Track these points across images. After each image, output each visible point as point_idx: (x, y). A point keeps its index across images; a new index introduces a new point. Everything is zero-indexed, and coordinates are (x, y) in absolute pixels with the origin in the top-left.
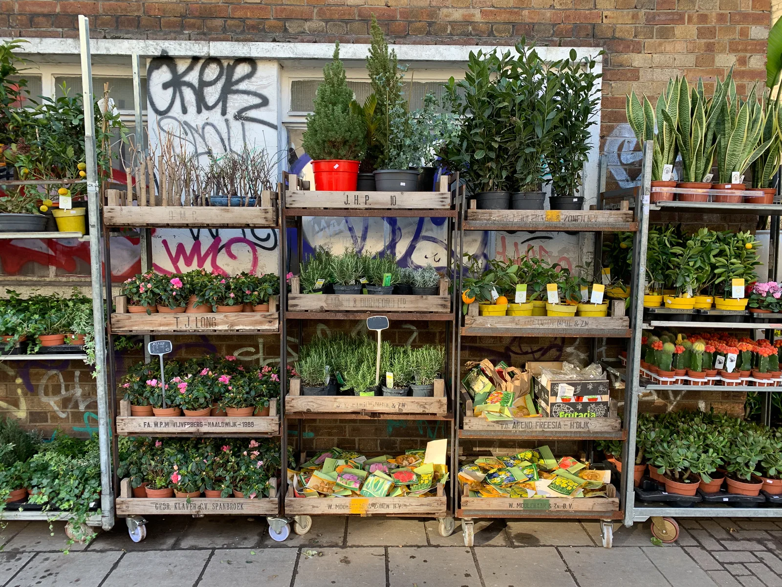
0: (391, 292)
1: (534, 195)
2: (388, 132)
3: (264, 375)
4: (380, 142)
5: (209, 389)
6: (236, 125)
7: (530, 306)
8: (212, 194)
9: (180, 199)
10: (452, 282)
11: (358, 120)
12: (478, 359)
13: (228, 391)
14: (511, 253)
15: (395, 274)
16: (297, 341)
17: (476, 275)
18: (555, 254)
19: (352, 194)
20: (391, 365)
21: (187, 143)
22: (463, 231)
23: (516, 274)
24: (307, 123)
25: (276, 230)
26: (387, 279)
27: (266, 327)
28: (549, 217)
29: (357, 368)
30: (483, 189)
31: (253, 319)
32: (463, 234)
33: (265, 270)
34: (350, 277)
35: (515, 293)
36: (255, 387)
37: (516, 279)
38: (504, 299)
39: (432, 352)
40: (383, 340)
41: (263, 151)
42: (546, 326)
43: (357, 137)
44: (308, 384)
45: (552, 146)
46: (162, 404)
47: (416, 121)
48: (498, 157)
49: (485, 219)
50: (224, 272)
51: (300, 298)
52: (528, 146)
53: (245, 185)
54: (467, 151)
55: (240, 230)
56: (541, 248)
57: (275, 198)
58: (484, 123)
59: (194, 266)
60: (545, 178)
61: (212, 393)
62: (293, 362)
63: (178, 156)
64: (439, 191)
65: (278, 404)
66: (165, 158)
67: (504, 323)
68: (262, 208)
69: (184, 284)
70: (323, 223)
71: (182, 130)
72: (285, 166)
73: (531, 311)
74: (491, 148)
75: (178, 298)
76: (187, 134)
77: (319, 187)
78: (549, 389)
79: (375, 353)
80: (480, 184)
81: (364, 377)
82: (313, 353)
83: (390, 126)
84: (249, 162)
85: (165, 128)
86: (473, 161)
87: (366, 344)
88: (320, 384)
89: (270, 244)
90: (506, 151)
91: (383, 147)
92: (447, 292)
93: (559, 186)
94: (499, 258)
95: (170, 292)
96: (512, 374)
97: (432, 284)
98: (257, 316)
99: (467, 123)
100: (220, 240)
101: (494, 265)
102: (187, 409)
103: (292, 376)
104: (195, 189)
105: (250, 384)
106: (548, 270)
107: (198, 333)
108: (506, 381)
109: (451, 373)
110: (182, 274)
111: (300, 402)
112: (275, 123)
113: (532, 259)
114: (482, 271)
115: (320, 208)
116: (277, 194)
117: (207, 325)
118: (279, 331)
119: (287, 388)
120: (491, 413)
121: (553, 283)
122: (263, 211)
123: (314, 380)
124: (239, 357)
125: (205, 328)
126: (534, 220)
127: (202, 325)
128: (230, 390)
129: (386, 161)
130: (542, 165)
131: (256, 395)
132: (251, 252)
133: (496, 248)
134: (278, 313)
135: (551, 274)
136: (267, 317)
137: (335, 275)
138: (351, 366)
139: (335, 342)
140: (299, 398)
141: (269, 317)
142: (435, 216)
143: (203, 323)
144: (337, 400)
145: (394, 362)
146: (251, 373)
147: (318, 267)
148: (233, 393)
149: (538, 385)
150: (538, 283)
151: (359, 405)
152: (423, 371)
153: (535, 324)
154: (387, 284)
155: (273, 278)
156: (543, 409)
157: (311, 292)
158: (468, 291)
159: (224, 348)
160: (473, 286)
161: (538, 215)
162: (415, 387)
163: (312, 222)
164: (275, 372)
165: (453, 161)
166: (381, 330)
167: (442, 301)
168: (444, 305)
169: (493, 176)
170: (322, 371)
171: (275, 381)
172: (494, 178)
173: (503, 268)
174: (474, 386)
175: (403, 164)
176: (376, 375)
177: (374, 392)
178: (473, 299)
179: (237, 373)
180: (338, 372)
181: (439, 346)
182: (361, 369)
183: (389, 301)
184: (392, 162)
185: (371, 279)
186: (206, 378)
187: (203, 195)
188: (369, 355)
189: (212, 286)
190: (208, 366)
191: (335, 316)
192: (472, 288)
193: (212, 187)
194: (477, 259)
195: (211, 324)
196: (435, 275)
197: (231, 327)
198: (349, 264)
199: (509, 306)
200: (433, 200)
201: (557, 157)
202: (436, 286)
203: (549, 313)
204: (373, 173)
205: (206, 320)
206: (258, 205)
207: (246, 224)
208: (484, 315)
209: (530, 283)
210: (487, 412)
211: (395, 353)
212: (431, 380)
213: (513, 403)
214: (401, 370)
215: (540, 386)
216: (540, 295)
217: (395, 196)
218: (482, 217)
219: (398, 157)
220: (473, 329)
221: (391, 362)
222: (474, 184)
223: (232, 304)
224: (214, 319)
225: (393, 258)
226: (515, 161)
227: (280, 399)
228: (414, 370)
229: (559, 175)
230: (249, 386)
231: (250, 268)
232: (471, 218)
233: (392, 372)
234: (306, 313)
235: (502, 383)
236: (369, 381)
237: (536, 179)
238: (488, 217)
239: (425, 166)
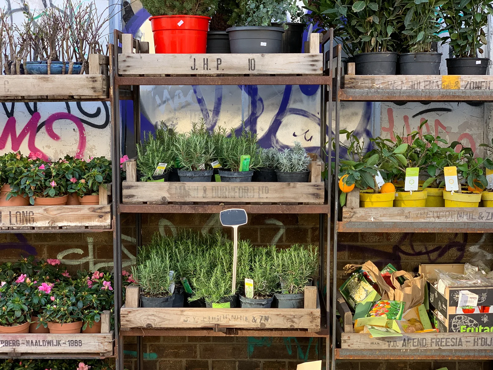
0: (250, 179)
1: (427, 57)
3: (94, 283)
5: (27, 299)
7: (423, 195)
8: (28, 60)
10: (327, 165)
12: (361, 261)
13: (50, 302)
14: (399, 129)
15: (255, 156)
16: (134, 240)
17: (356, 157)
18: (455, 130)
19: (200, 57)
20: (251, 269)
22: (339, 102)
23: (405, 155)
25: (108, 103)
26: (245, 162)
27: (95, 223)
28: (446, 84)
29: (209, 273)
30: (363, 50)
31: (79, 213)
32: (339, 106)
33: (95, 152)
34: (199, 160)
35: (404, 179)
36: (82, 297)
37: (406, 162)
38: (391, 187)
39: (302, 252)
41: (91, 6)
42: (443, 220)
44: (148, 293)
48: (381, 9)
49: (366, 87)
50: (44, 156)
51: (137, 186)
53: (68, 47)
54: (343, 2)
55: (64, 103)
56: (438, 123)
57: (105, 63)
59: (8, 149)
60: (442, 35)
61: (30, 305)
62: (130, 266)
65: (112, 318)
67: (391, 216)
68: (90, 75)
70: (166, 94)
72: (118, 24)
73: (424, 202)
77: (159, 49)
78: (447, 297)
79: (231, 254)
80: (360, 43)
81: (217, 284)
82: (153, 255)
84: (74, 19)
86: (351, 15)
87: (219, 244)
88: (163, 294)
89: (100, 120)
92: (320, 178)
93: (458, 45)
94: (384, 136)
96: (401, 280)
97: (301, 168)
98: (85, 210)
100: (39, 117)
101: (378, 144)
103: (128, 284)
104: (8, 53)
105: (77, 293)
106: (445, 150)
107: (12, 231)
108: (394, 288)
109: (326, 279)
111: (138, 316)
113: (425, 136)
114: (364, 151)
115: (160, 75)
116: (108, 58)
117: (23, 221)
118: (111, 228)
119: (122, 298)
120: (376, 328)
121: (451, 165)
122: (90, 79)
123: (155, 288)
124: (64, 260)
125: (21, 225)
126: (428, 87)
127: (17, 221)
128: (52, 301)
129: (243, 16)
130: (437, 20)
131: (85, 307)
132: (78, 131)
133: (381, 123)
134: (110, 205)
135: (450, 155)
136: (97, 211)
137: (180, 158)
138: (201, 271)
139: (181, 242)
140: (137, 311)
141: (99, 211)
142: (304, 83)
143: (18, 219)
144: (184, 313)
145: (255, 265)
146: (79, 281)
147: (159, 148)
148: (56, 305)
149: (434, 293)
150: (433, 166)
151: (211, 319)
152: (291, 276)
153: (430, 217)
154: (245, 168)
155: (103, 162)
156: (440, 322)
157: (150, 180)
158: (346, 176)
159: (45, 250)
160: (352, 170)
161: (432, 82)
162: (281, 297)
163: (152, 93)
164: (107, 279)
165: (326, 15)
166: (238, 226)
167: (314, 190)
168: (316, 195)
169: (375, 34)
170: (165, 277)
171: (108, 289)
172: (377, 36)
173: (390, 147)
174: (354, 294)
175: (263, 19)
176: (232, 281)
177: (229, 303)
178: (353, 186)
179: (61, 280)
180: (185, 279)
181: (311, 246)
182: (214, 274)
183: (248, 190)
184: (250, 17)
185: (225, 162)
186: (23, 286)
187: (17, 61)
188: (223, 258)
189: (29, 173)
190: (25, 272)
191: (181, 209)
192: (351, 173)
193: (28, 50)
194: (358, 137)
195: (28, 220)
196: (305, 157)
197: (52, 223)
198: (198, 143)
199: (397, 194)
200: (301, 63)
201: (455, 10)
202: (307, 170)
203: (446, 203)
204: (227, 31)
205: (22, 215)
206: (84, 72)
207: (69, 96)
208: (366, 206)
209: (424, 166)
210: (370, 327)
211: (255, 255)
212: (301, 287)
213: (403, 315)
214: (264, 275)
215: (436, 294)
216: (436, 180)
217: (254, 59)
218: (363, 85)
219: (257, 11)
220: (353, 223)
221: (251, 266)
222: (353, 43)
223: (54, 195)
224: (31, 214)
225: (253, 136)
226: (403, 14)
227: (114, 312)
228: (280, 276)
229: (458, 31)
230: (75, 296)
231: (76, 150)
232: (349, 86)
233: (252, 278)
234: (144, 205)
235: (389, 290)
236: (223, 289)
237: (430, 37)
238: (371, 85)
239: (292, 21)
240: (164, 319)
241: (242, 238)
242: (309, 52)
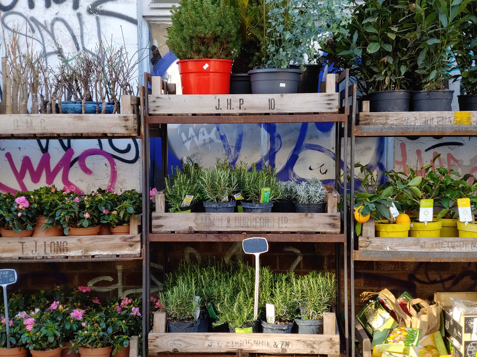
0: (270, 210)
1: (440, 94)
2: (265, 25)
3: (123, 309)
4: (255, 37)
5: (59, 325)
6: (90, 20)
7: (438, 225)
8: (63, 100)
9: (26, 106)
10: (342, 197)
11: (230, 12)
12: (376, 288)
13: (81, 328)
14: (412, 162)
15: (274, 188)
16: (162, 267)
17: (370, 189)
18: (467, 163)
19: (224, 98)
20: (272, 295)
21: (34, 41)
22: (354, 138)
23: (420, 187)
24: (172, 17)
25: (138, 140)
26: (266, 194)
27: (126, 251)
28: (458, 119)
29: (232, 299)
30: (377, 88)
31: (111, 242)
32: (354, 142)
33: (125, 185)
34: (223, 193)
35: (418, 211)
36: (112, 322)
37: (420, 194)
38: (405, 218)
39: (320, 279)
40: (262, 265)
41: (121, 49)
42: (457, 250)
43: (229, 32)
44: (175, 318)
45: (460, 37)
46: (6, 343)
47: (297, 11)
48: (395, 50)
49: (380, 123)
50: (77, 189)
51: (166, 217)
52: (431, 36)
53: (101, 89)
54: (358, 44)
55: (96, 141)
56: (450, 156)
57: (137, 103)
58: (378, 11)
59: (43, 183)
60: (453, 73)
61: (63, 330)
62: (157, 293)
63: (24, 56)
64: (324, 91)
65: (140, 343)
66: (9, 59)
67: (406, 245)
68: (122, 114)
69: (31, 204)
70: (191, 132)
71: (29, 27)
72: (147, 67)
73: (439, 232)
74: (387, 40)
75: (24, 219)
76: (33, 31)
77: (186, 91)
78: (462, 324)
79: (253, 280)
80: (374, 82)
81: (240, 309)
82: (180, 281)
83: (268, 18)
84: (106, 62)
85: (10, 25)
86: (366, 56)
87: (242, 271)
88: (189, 319)
89: (131, 155)
90: (405, 43)
91: (260, 42)
92: (336, 209)
93: (469, 83)
94: (398, 169)
95: (15, 213)
96: (418, 308)
97: (318, 200)
98: (117, 239)
99: (358, 12)
100: (72, 153)
101: (392, 176)
102: (35, 349)
103: (156, 310)
104: (44, 94)
105: (107, 319)
106: (458, 183)
107: (47, 261)
108: (411, 316)
109: (344, 306)
110: (29, 192)
111: (165, 341)
112: (134, 16)
113: (438, 169)
114: (378, 184)
115: (187, 115)
116: (138, 99)
117: (57, 251)
118: (141, 256)
119: (150, 324)
120: (394, 354)
121: (464, 197)
122: (123, 118)
123: (181, 314)
124: (94, 288)
125: (56, 255)
126: (440, 123)
127: (51, 251)
128: (83, 327)
129: (263, 59)
130: (448, 59)
131: (114, 333)
132: (109, 165)
133: (394, 156)
134: (140, 235)
135: (463, 187)
136: (127, 240)
137: (206, 190)
138: (225, 296)
139: (206, 268)
140: (164, 336)
141: (130, 240)
142: (321, 121)
143: (53, 249)
144: (209, 338)
145: (275, 291)
146: (108, 307)
147: (186, 182)
148: (87, 330)
149: (449, 320)
150: (447, 197)
151: (234, 344)
152: (309, 303)
153: (445, 247)
154: (266, 200)
155: (134, 194)
156: (456, 349)
157: (178, 211)
158: (361, 207)
159: (76, 278)
160: (367, 201)
161: (444, 118)
162: (301, 323)
163: (179, 130)
164: (136, 305)
165: (341, 56)
166: (259, 253)
167: (330, 220)
168: (332, 225)
169: (389, 73)
170: (191, 302)
171: (136, 315)
172: (391, 75)
173: (404, 180)
174: (371, 321)
175: (282, 62)
176: (254, 307)
177: (251, 328)
178: (368, 217)
179: (92, 307)
180: (209, 304)
181: (328, 274)
182: (237, 299)
183: (268, 220)
184: (270, 59)
185: (247, 194)
186: (55, 313)
187: (52, 101)
188: (245, 284)
189: (63, 205)
190: (58, 299)
191: (206, 238)
192: (366, 205)
193: (63, 91)
194: (371, 170)
195: (62, 249)
196: (322, 190)
197: (85, 252)
198: (222, 177)
199: (412, 225)
200: (318, 103)
201: (466, 49)
202: (323, 202)
203: (460, 233)
204: (248, 73)
205: (56, 245)
206: (116, 112)
207: (103, 134)
208: (381, 236)
209: (438, 198)
210: (388, 353)
211: (276, 281)
212: (319, 313)
213: (420, 342)
214: (284, 301)
215: (451, 321)
216: (450, 212)
217: (273, 99)
218: (377, 121)
219: (277, 54)
220: (369, 252)
221: (272, 292)
222: (367, 83)
223: (87, 225)
224: (65, 244)
225: (272, 170)
226: (416, 54)
227: (142, 337)
228: (299, 301)
229: (469, 70)
230: (105, 321)
231: (107, 183)
232: (363, 122)
233: (273, 303)
234: (172, 234)
235: (406, 318)
236: (246, 314)
237: (442, 75)
238: (385, 121)
239: (309, 63)
240: (189, 344)
241: (263, 265)
242: (325, 92)
